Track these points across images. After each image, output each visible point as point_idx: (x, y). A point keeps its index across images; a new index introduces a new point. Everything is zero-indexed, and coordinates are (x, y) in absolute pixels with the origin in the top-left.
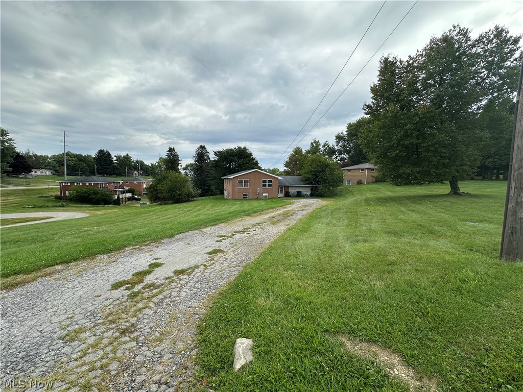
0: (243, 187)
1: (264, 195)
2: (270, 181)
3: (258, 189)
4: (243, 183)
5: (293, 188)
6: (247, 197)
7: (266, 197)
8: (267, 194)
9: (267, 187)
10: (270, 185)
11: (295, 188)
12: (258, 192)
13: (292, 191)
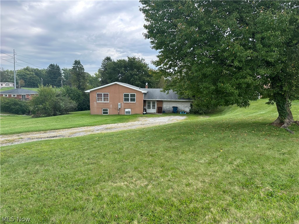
0: (103, 102)
1: (126, 110)
2: (133, 96)
3: (119, 104)
4: (103, 98)
5: (169, 103)
6: (107, 113)
7: (129, 112)
8: (130, 110)
9: (130, 102)
10: (133, 100)
11: (171, 103)
12: (119, 107)
13: (166, 106)
